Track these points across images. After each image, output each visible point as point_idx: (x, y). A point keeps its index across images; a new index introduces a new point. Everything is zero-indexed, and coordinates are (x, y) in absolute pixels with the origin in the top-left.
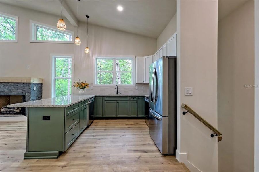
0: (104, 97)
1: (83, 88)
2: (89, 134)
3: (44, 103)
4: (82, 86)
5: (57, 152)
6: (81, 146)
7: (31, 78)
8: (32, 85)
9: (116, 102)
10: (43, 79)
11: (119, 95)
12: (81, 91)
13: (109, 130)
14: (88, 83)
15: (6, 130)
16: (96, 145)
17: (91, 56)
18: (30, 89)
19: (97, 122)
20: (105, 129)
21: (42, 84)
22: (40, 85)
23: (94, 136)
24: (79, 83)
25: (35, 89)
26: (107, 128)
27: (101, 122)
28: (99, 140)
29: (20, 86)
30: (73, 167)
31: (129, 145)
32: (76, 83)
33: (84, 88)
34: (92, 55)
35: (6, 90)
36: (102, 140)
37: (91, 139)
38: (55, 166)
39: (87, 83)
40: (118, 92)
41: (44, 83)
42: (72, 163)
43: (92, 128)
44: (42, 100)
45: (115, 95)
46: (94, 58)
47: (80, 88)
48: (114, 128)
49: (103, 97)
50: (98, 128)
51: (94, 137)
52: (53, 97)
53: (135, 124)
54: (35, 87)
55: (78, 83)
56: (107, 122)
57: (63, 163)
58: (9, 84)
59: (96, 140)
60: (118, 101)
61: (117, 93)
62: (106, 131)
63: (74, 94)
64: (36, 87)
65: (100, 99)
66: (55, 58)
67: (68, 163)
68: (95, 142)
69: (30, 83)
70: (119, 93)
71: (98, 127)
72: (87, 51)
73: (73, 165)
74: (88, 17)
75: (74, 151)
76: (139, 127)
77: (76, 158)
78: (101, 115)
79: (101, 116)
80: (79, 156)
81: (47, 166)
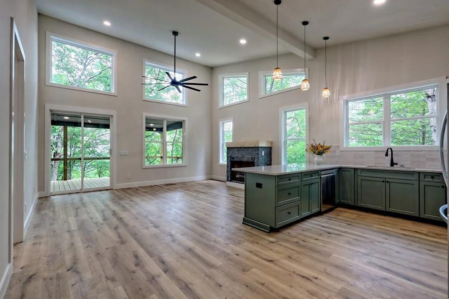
0: (357, 169)
1: (320, 154)
2: (319, 223)
3: (274, 170)
4: (318, 150)
5: (269, 226)
6: (301, 232)
7: (259, 141)
8: (260, 150)
9: (383, 181)
10: (272, 142)
11: (395, 168)
12: (317, 158)
13: (355, 226)
14: (329, 145)
15: (237, 196)
16: (321, 238)
17: (336, 99)
18: (258, 154)
19: (341, 211)
20: (348, 224)
21: (271, 148)
22: (269, 150)
23: (323, 227)
24: (314, 145)
25: (263, 155)
26: (353, 224)
27: (350, 213)
28: (329, 233)
29: (250, 150)
30: (280, 246)
31: (377, 258)
32: (310, 146)
33: (322, 153)
34: (337, 97)
35: (240, 156)
36: (333, 236)
37: (317, 228)
38: (264, 239)
39: (327, 145)
40: (394, 162)
41: (273, 146)
42: (281, 243)
43: (327, 216)
44: (272, 166)
45: (387, 169)
46: (342, 102)
47: (315, 153)
48: (368, 227)
49: (355, 169)
50: (338, 219)
51: (324, 229)
52: (283, 163)
53: (430, 234)
54: (263, 152)
55: (312, 146)
56: (361, 215)
57: (272, 239)
58: (241, 149)
59: (323, 232)
60: (390, 180)
61: (392, 164)
62: (349, 226)
63: (309, 162)
64: (265, 152)
65: (350, 172)
66: (286, 112)
67: (276, 242)
68: (321, 235)
69: (258, 148)
70: (396, 164)
71: (338, 217)
72: (326, 93)
73: (281, 245)
74: (326, 38)
75: (289, 233)
76: (436, 242)
77: (287, 241)
78: (351, 201)
79: (351, 203)
80: (291, 240)
81: (257, 236)
